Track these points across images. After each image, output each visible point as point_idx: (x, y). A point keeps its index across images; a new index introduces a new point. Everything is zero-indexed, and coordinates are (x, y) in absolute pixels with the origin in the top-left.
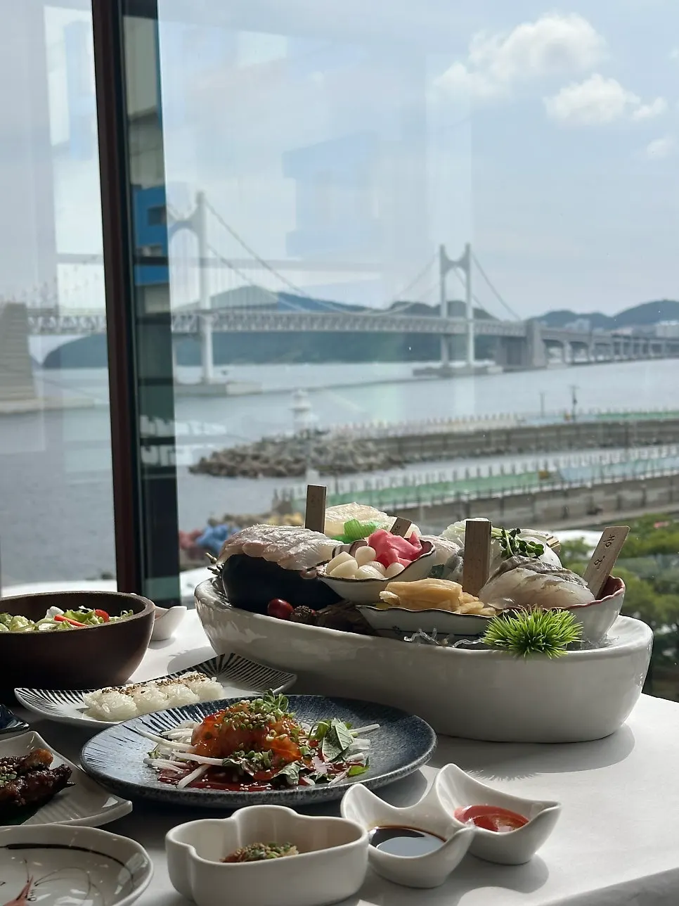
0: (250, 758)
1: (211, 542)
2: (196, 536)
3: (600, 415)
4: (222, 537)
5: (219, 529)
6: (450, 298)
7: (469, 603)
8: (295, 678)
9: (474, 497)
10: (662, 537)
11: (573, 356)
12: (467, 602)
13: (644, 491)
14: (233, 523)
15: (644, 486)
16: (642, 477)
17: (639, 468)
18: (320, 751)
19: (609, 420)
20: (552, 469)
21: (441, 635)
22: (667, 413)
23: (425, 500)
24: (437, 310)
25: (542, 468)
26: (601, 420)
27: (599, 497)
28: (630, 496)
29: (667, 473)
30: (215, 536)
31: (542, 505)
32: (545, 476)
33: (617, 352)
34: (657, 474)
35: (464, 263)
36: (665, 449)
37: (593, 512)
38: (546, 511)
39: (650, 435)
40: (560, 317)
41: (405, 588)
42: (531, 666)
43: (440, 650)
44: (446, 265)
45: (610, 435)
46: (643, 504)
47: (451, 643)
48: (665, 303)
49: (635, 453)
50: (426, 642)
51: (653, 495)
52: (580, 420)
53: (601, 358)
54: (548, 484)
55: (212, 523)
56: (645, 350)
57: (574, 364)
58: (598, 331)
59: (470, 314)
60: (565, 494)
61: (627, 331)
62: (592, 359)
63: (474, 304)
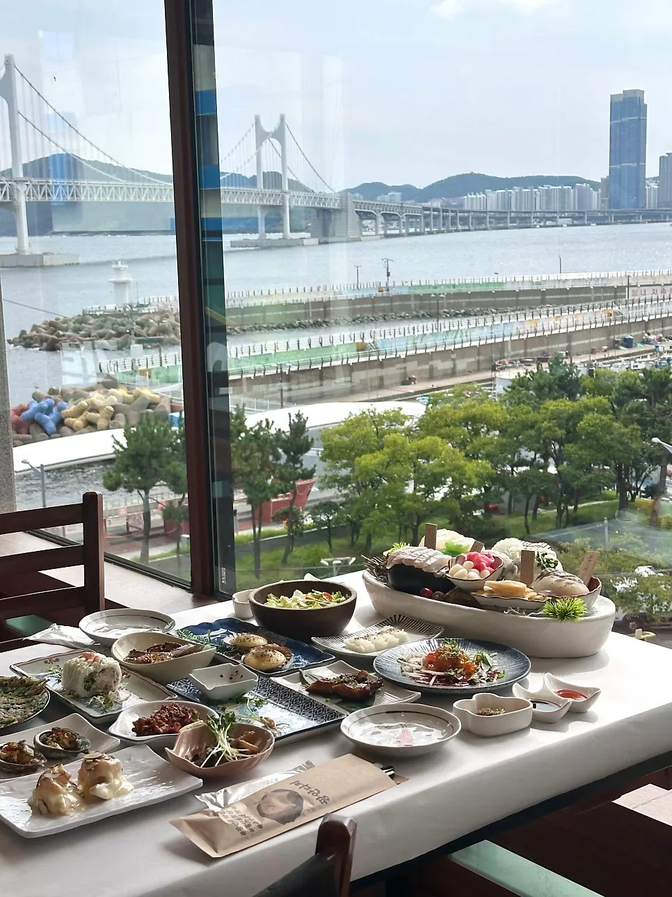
0: (456, 672)
1: (37, 415)
2: (21, 410)
3: (412, 287)
4: (48, 411)
5: (44, 404)
6: (265, 169)
7: (530, 594)
8: (443, 629)
9: (294, 368)
10: (474, 406)
11: (385, 229)
12: (528, 592)
13: (454, 360)
14: (57, 397)
15: (454, 356)
16: (452, 348)
17: (450, 339)
18: (481, 667)
19: (421, 292)
20: (368, 340)
21: (521, 610)
22: (474, 285)
23: (247, 372)
24: (253, 182)
25: (358, 340)
26: (412, 292)
27: (412, 367)
28: (441, 365)
29: (475, 343)
30: (41, 410)
31: (360, 376)
32: (362, 348)
33: (427, 225)
34: (466, 345)
35: (279, 134)
36: (472, 320)
37: (407, 381)
38: (363, 382)
39: (459, 306)
40: (373, 189)
41: (495, 584)
42: (566, 625)
43: (522, 618)
44: (261, 136)
45: (422, 307)
46: (453, 373)
47: (527, 614)
48: (472, 176)
49: (445, 324)
50: (514, 613)
51: (461, 365)
52: (393, 292)
53: (412, 230)
54: (365, 356)
55: (37, 397)
56: (454, 223)
57: (387, 236)
58: (409, 204)
59: (286, 187)
60: (381, 364)
61: (437, 204)
62: (404, 231)
63: (289, 176)
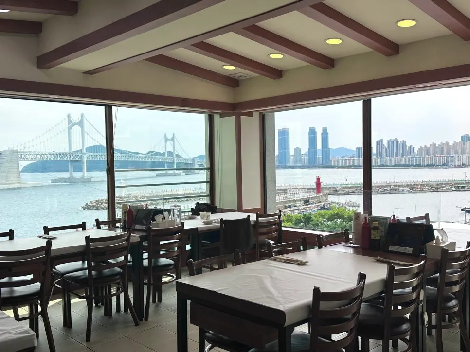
6: (168, 150)
35: (173, 139)
44: (167, 140)
59: (175, 156)
63: (176, 153)
